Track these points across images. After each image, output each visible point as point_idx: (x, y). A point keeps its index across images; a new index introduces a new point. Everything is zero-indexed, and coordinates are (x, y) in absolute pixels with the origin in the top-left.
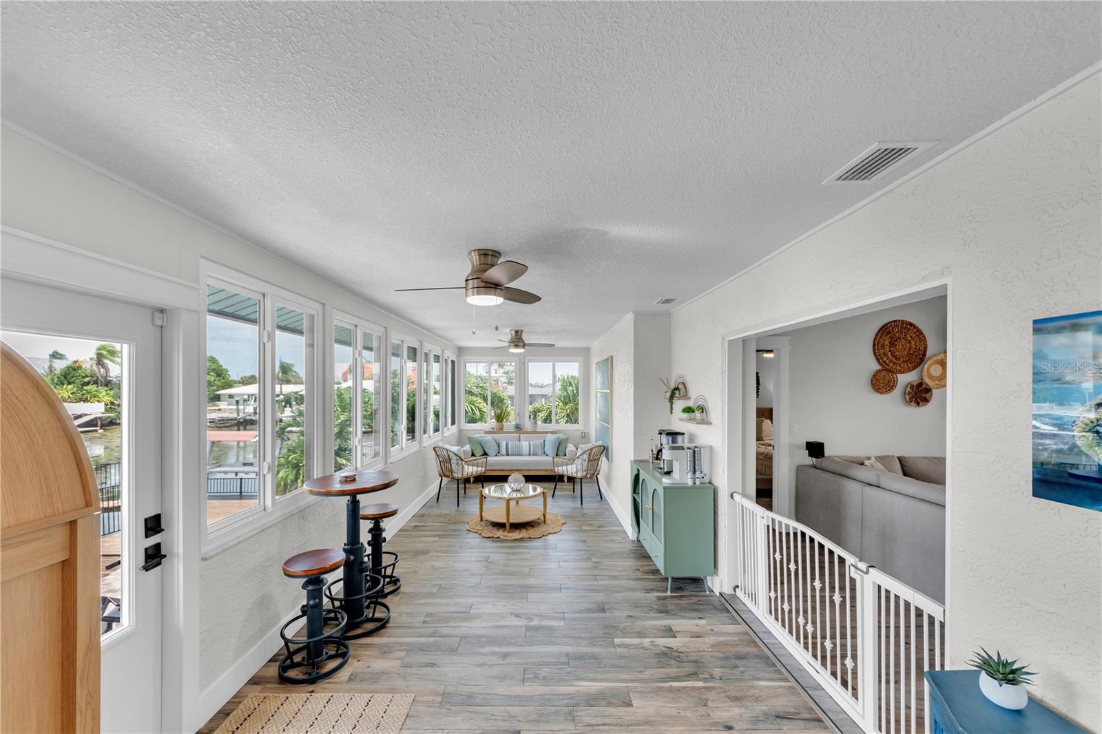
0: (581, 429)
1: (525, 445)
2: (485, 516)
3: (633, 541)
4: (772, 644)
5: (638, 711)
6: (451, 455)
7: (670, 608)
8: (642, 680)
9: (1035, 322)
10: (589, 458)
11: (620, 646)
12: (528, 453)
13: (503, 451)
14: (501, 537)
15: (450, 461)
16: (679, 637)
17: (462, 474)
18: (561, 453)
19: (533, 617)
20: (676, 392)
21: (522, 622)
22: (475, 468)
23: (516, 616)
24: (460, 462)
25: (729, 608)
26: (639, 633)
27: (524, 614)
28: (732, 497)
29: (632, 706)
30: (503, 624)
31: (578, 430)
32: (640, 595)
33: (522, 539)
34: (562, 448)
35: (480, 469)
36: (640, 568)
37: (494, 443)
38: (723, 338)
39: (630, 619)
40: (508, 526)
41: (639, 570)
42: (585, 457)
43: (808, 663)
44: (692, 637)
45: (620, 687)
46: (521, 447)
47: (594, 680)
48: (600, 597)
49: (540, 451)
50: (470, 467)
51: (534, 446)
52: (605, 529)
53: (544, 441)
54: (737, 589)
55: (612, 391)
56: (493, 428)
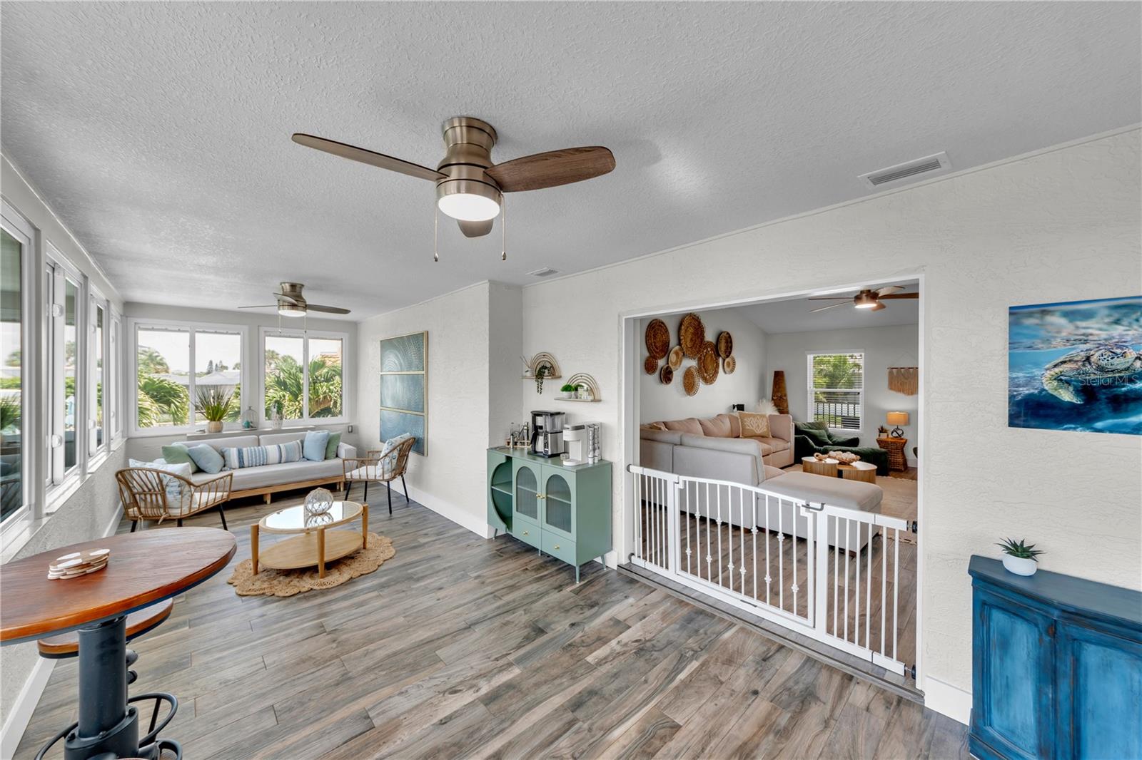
0: (347, 422)
1: (272, 450)
2: (265, 562)
3: (490, 540)
4: (700, 596)
5: (691, 727)
6: (167, 479)
7: (595, 598)
8: (656, 690)
9: (1010, 308)
10: (399, 454)
11: (600, 663)
12: (277, 460)
13: (234, 460)
14: (316, 587)
15: (163, 489)
16: (634, 624)
17: (190, 508)
18: (332, 454)
19: (475, 682)
20: (544, 371)
21: (468, 697)
22: (212, 495)
23: (451, 693)
24: (187, 488)
25: (635, 577)
26: (599, 639)
27: (461, 683)
28: (628, 470)
29: (681, 727)
30: (447, 713)
31: (343, 424)
32: (555, 597)
33: (351, 581)
34: (333, 448)
35: (219, 494)
36: (527, 567)
37: (216, 453)
38: (619, 316)
39: (577, 628)
40: (321, 568)
41: (527, 569)
42: (396, 453)
43: (741, 601)
44: (641, 620)
45: (649, 712)
46: (266, 453)
47: (621, 721)
48: (521, 617)
49: (298, 455)
50: (205, 495)
51: (287, 450)
52: (446, 535)
53: (302, 442)
54: (633, 557)
55: (427, 372)
56: (203, 431)
